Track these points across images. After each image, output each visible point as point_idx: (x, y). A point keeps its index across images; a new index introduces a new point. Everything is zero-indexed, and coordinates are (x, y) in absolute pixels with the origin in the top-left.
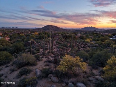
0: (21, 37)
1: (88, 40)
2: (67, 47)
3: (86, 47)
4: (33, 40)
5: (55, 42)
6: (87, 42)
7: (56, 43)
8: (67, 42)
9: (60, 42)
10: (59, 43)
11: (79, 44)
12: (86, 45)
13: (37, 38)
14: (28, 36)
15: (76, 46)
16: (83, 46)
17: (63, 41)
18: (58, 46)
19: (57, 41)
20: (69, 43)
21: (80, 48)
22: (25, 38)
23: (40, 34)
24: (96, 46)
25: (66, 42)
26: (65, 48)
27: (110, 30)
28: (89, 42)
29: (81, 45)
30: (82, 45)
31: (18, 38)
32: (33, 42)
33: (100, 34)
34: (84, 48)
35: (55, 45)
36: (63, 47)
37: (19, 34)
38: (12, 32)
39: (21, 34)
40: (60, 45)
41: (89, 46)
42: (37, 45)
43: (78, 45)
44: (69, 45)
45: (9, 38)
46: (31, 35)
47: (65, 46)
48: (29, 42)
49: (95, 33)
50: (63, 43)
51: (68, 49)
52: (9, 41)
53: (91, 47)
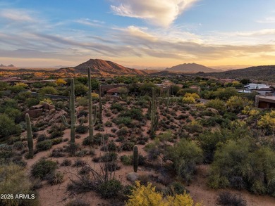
0: (16, 91)
1: (190, 97)
2: (140, 120)
3: (187, 117)
4: (48, 102)
5: (109, 106)
6: (189, 103)
7: (111, 109)
8: (141, 104)
9: (122, 105)
10: (119, 110)
11: (170, 109)
12: (187, 112)
14: (37, 89)
15: (162, 114)
16: (179, 113)
17: (129, 103)
18: (115, 116)
19: (115, 102)
20: (146, 107)
21: (172, 121)
22: (28, 96)
23: (69, 83)
24: (210, 114)
25: (136, 104)
26: (134, 121)
28: (193, 103)
29: (174, 111)
30: (176, 111)
31: (8, 96)
32: (49, 108)
33: (214, 80)
34: (182, 121)
35: (108, 115)
36: (128, 119)
37: (13, 83)
39: (18, 84)
40: (122, 116)
41: (193, 115)
42: (57, 115)
43: (166, 111)
44: (145, 111)
46: (46, 86)
47: (134, 118)
48: (36, 108)
49: (203, 79)
50: (130, 109)
51: (143, 126)
53: (200, 116)
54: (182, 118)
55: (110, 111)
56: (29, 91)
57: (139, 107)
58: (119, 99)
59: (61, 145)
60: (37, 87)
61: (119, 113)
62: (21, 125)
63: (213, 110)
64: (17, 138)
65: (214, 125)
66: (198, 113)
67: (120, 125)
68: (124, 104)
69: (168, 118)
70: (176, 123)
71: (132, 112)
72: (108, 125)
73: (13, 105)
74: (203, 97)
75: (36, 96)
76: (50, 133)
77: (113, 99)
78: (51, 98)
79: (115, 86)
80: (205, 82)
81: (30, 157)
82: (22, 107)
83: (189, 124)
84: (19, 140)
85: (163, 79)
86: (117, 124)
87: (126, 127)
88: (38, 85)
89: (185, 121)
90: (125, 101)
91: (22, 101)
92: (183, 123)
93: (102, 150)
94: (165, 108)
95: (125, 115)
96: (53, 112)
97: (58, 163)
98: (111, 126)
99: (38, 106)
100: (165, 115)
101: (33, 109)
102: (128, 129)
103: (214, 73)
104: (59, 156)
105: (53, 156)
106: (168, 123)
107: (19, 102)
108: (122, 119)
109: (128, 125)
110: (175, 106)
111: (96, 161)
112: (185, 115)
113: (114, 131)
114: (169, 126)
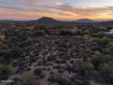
2: (66, 48)
3: (85, 46)
5: (54, 41)
10: (58, 43)
13: (33, 34)
16: (82, 45)
17: (61, 40)
18: (57, 47)
20: (68, 42)
21: (79, 48)
24: (94, 45)
25: (64, 41)
28: (87, 39)
30: (81, 43)
34: (83, 48)
35: (54, 46)
36: (62, 48)
41: (87, 46)
43: (77, 44)
44: (68, 44)
50: (62, 43)
51: (68, 51)
52: (5, 40)
53: (90, 46)
54: (83, 47)
55: (54, 44)
57: (66, 42)
58: (57, 38)
59: (39, 60)
61: (58, 45)
62: (22, 49)
63: (96, 43)
65: (96, 50)
66: (89, 45)
67: (59, 51)
68: (60, 41)
69: (78, 47)
70: (81, 49)
72: (55, 50)
75: (24, 35)
76: (34, 53)
77: (55, 38)
82: (20, 40)
83: (86, 50)
86: (58, 50)
89: (84, 48)
90: (60, 39)
92: (83, 49)
93: (55, 62)
94: (76, 42)
95: (61, 46)
98: (56, 51)
99: (26, 41)
100: (76, 46)
102: (62, 53)
105: (38, 65)
106: (77, 49)
108: (60, 48)
109: (62, 51)
110: (80, 41)
112: (84, 45)
113: (57, 53)
114: (78, 51)
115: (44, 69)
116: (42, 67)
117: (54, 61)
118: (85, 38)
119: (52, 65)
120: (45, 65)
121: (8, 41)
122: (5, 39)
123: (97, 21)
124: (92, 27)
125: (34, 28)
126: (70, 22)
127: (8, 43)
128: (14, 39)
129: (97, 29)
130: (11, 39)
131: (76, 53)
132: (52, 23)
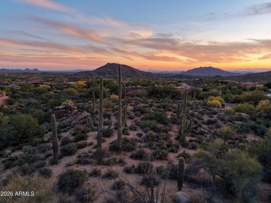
0: (40, 92)
1: (216, 101)
2: (165, 124)
3: (216, 122)
4: (70, 103)
5: (131, 108)
6: (215, 107)
7: (134, 111)
8: (164, 107)
9: (144, 107)
10: (142, 112)
11: (196, 113)
12: (215, 116)
13: (81, 96)
14: (58, 91)
16: (206, 118)
17: (151, 106)
18: (138, 119)
19: (136, 104)
20: (170, 110)
21: (200, 126)
22: (50, 97)
23: (89, 85)
24: (241, 119)
25: (159, 107)
26: (160, 126)
27: (254, 74)
28: (218, 107)
29: (200, 115)
30: (203, 115)
31: (33, 97)
32: (71, 109)
33: (234, 83)
34: (211, 126)
35: (131, 118)
36: (153, 123)
37: (36, 85)
38: (23, 79)
39: (41, 86)
40: (146, 119)
41: (222, 120)
42: (80, 117)
43: (192, 115)
44: (169, 115)
45: (7, 98)
46: (67, 88)
47: (159, 122)
48: (59, 109)
49: (222, 83)
50: (153, 111)
51: (170, 130)
52: (6, 107)
53: (231, 121)
54: (209, 123)
55: (132, 114)
56: (52, 93)
57: (162, 110)
58: (141, 101)
59: (86, 150)
60: (59, 89)
61: (142, 116)
62: (44, 126)
63: (244, 115)
64: (40, 140)
65: (247, 132)
66: (227, 118)
67: (146, 129)
68: (146, 107)
69: (196, 123)
70: (204, 129)
71: (156, 115)
72: (133, 129)
73: (36, 106)
74: (227, 100)
75: (58, 97)
76: (74, 135)
77: (134, 101)
78: (73, 99)
79: (133, 89)
80: (224, 86)
81: (54, 163)
82: (45, 108)
83: (218, 130)
84: (43, 142)
85: (180, 82)
86: (142, 128)
87: (152, 132)
88: (59, 87)
89: (213, 126)
90: (147, 103)
91: (45, 101)
92: (212, 128)
93: (132, 157)
94: (190, 111)
95: (151, 119)
96: (76, 114)
97: (85, 171)
98: (135, 130)
99: (61, 107)
101: (56, 109)
102: (154, 134)
103: (232, 77)
104: (86, 163)
105: (79, 162)
106: (196, 128)
107: (42, 103)
108: (148, 122)
109: (154, 129)
110: (201, 110)
111: (128, 171)
112: (213, 119)
113: (140, 135)
114: (198, 131)
115: (95, 174)
116: (89, 168)
117: (129, 154)
118: (214, 102)
119: (121, 162)
120: (99, 164)
121: (14, 109)
122: (6, 104)
123: (237, 74)
124: (226, 83)
125: (85, 85)
126: (170, 74)
127: (11, 113)
128: (29, 104)
129: (239, 88)
130: (23, 105)
131: (193, 136)
132: (130, 77)
